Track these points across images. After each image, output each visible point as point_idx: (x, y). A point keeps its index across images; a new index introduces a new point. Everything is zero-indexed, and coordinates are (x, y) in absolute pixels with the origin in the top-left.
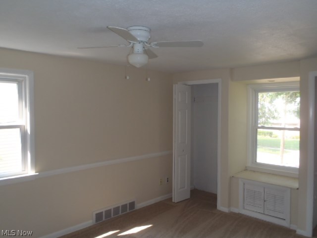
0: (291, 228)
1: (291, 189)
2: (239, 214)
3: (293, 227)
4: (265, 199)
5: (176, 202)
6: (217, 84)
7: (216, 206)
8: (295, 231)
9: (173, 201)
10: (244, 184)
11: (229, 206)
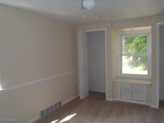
0: (147, 105)
1: (147, 85)
2: (118, 101)
3: (148, 104)
4: (132, 92)
5: (82, 99)
6: (104, 31)
7: (105, 98)
8: (150, 106)
9: (81, 98)
10: (120, 85)
11: (113, 98)
